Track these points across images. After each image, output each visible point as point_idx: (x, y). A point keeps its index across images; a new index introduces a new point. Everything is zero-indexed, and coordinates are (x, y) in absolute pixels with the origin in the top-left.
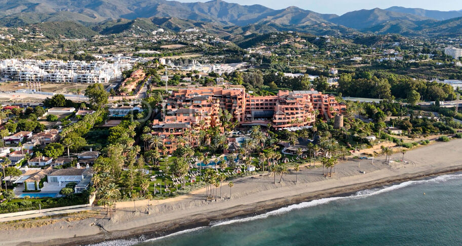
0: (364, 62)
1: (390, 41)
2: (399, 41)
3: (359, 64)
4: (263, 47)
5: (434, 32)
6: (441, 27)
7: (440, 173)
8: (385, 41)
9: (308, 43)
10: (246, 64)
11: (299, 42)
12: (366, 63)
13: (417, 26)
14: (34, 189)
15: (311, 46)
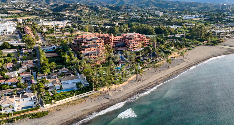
0: (124, 19)
1: (126, 9)
2: (130, 8)
3: (123, 20)
4: (68, 12)
5: (139, 4)
6: (141, 2)
7: (204, 60)
8: (124, 8)
9: (90, 9)
10: (69, 21)
11: (86, 9)
12: (125, 19)
13: (131, 1)
14: (59, 88)
15: (92, 11)
